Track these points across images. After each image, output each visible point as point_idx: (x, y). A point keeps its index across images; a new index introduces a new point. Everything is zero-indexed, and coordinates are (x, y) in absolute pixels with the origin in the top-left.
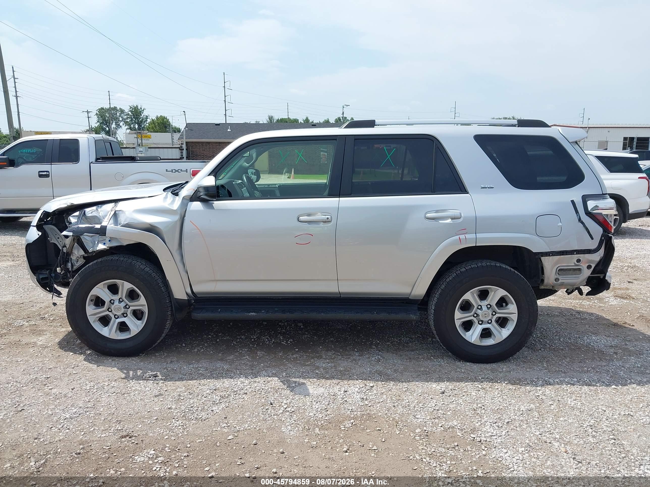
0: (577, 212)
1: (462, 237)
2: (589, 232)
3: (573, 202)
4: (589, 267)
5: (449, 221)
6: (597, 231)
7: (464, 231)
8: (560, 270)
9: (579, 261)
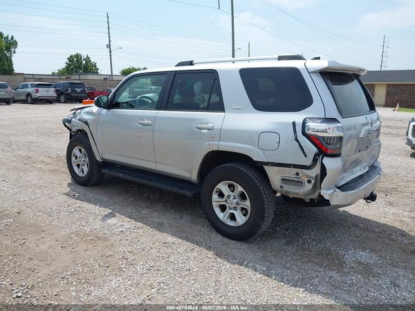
0: (295, 132)
1: (211, 143)
2: (303, 150)
3: (294, 123)
4: (309, 182)
5: (206, 131)
6: (312, 149)
7: (213, 138)
8: (283, 179)
9: (297, 174)
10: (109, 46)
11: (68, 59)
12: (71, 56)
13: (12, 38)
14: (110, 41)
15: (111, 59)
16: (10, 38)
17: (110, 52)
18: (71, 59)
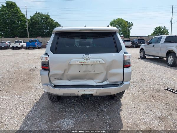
10: (171, 21)
11: (155, 29)
12: (157, 28)
13: (131, 23)
14: (172, 19)
15: (171, 27)
16: (130, 23)
17: (172, 24)
18: (156, 29)
